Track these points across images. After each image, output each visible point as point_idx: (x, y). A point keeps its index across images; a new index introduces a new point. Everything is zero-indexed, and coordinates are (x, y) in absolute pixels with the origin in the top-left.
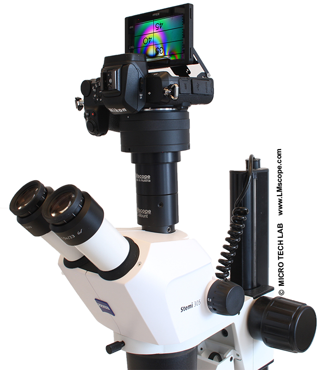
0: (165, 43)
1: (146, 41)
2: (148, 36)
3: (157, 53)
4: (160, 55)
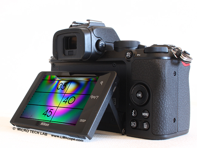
0: (53, 92)
1: (72, 100)
2: (67, 105)
3: (65, 85)
4: (63, 82)
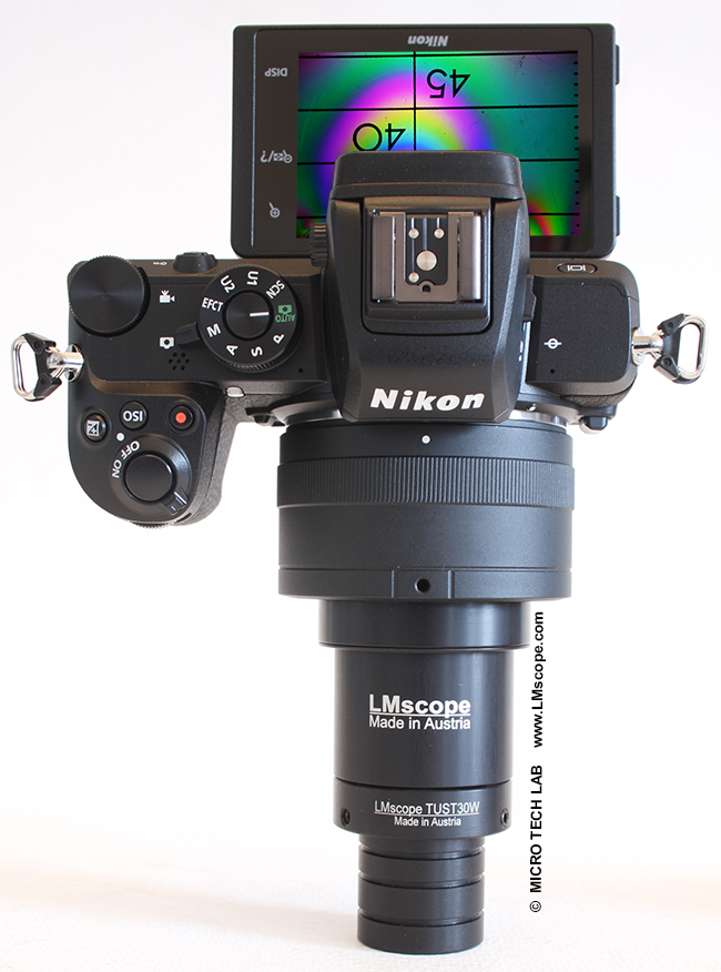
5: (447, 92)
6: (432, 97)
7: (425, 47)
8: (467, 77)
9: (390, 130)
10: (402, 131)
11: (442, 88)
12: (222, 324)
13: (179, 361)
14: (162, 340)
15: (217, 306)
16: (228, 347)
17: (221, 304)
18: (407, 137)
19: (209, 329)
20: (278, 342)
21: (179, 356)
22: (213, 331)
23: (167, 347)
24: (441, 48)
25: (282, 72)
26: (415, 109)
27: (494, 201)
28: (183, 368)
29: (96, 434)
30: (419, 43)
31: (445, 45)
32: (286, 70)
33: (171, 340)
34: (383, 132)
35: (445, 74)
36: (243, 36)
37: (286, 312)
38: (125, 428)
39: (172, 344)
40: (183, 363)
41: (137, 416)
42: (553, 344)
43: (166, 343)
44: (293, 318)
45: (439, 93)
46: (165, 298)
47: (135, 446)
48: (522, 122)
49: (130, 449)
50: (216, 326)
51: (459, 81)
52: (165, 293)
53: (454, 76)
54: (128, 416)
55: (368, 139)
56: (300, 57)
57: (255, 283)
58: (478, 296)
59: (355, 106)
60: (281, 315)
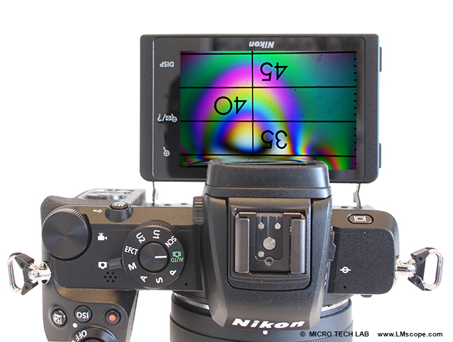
4: (276, 151)
5: (273, 76)
6: (263, 80)
7: (259, 48)
8: (285, 67)
9: (237, 101)
10: (245, 101)
11: (270, 74)
12: (137, 263)
13: (110, 277)
14: (100, 263)
15: (134, 251)
16: (141, 277)
17: (137, 250)
18: (248, 105)
19: (129, 265)
20: (173, 274)
21: (110, 274)
22: (132, 266)
23: (103, 268)
24: (270, 49)
25: (171, 64)
26: (253, 87)
27: (312, 200)
28: (113, 281)
29: (60, 322)
30: (256, 46)
31: (272, 47)
32: (173, 63)
33: (105, 263)
34: (233, 102)
35: (272, 66)
36: (146, 41)
37: (178, 256)
38: (77, 321)
39: (106, 266)
40: (113, 278)
41: (85, 316)
42: (345, 270)
43: (103, 265)
44: (182, 260)
45: (268, 77)
46: (101, 237)
47: (84, 334)
48: (320, 97)
49: (81, 335)
50: (134, 264)
51: (281, 70)
52: (101, 234)
53: (277, 67)
54: (79, 315)
55: (223, 106)
56: (181, 54)
57: (158, 238)
58: (303, 272)
59: (216, 85)
60: (174, 257)
